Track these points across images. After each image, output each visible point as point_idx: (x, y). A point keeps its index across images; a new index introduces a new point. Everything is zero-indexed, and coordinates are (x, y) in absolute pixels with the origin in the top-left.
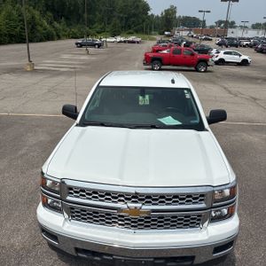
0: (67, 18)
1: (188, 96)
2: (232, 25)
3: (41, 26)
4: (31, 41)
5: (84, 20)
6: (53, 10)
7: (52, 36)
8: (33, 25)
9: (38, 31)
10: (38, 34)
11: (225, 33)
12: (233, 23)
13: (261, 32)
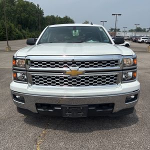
0: (29, 28)
1: (101, 30)
2: (118, 30)
3: (15, 31)
4: (9, 40)
5: (39, 29)
6: (22, 24)
7: (21, 36)
8: (10, 31)
9: (14, 34)
10: (13, 36)
11: (115, 34)
12: (119, 30)
13: (134, 33)
